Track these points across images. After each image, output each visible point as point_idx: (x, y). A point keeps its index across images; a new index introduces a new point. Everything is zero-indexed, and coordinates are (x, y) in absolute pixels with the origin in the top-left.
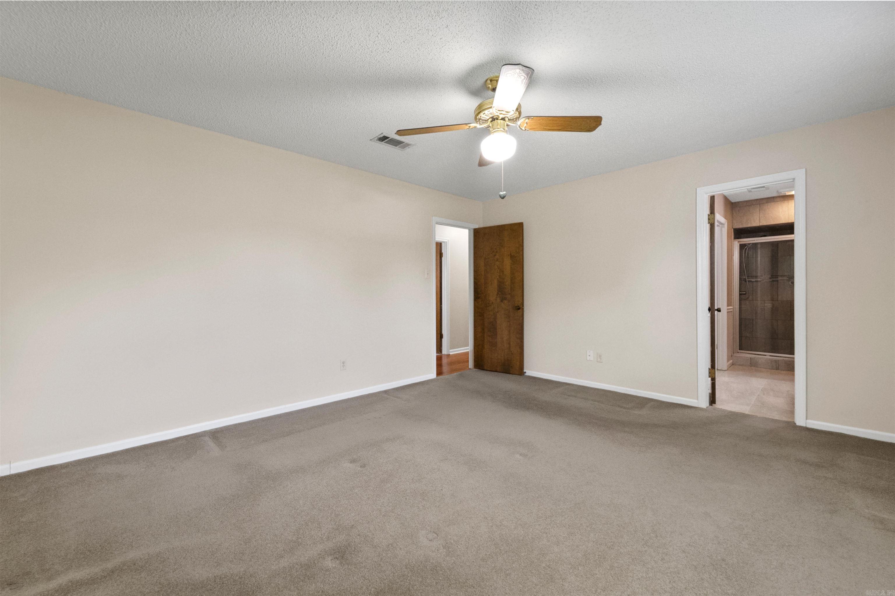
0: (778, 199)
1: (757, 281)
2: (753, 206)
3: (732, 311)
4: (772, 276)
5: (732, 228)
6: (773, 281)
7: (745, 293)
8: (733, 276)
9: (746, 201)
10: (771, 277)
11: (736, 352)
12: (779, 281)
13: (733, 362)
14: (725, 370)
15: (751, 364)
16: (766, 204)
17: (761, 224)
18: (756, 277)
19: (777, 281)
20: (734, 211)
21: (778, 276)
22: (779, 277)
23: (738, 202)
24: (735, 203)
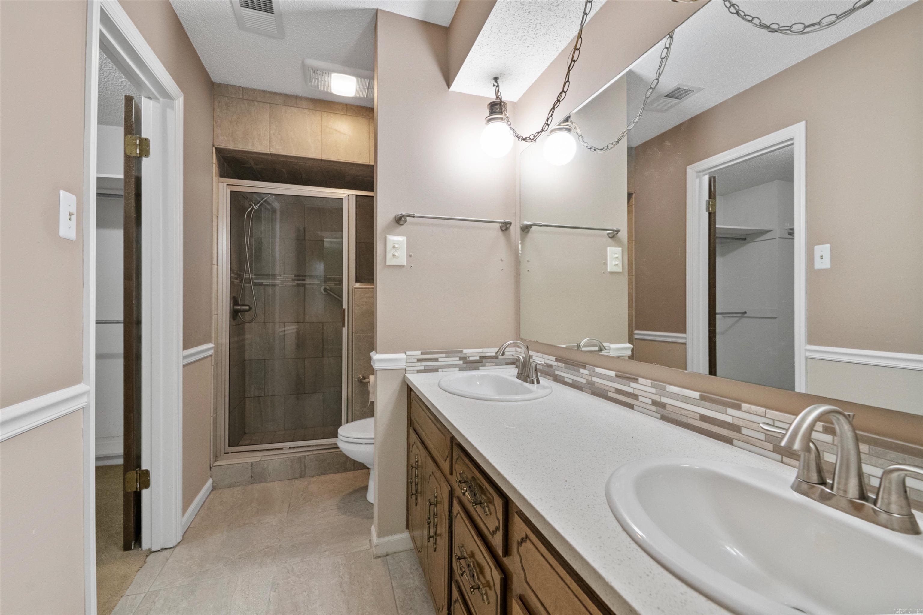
0: (304, 104)
1: (274, 285)
2: (256, 103)
3: (211, 355)
4: (295, 276)
5: (213, 145)
6: (298, 285)
7: (247, 308)
8: (215, 267)
9: (243, 88)
10: (295, 278)
11: (222, 454)
12: (307, 286)
13: (213, 482)
14: (174, 547)
15: (252, 477)
16: (283, 108)
17: (273, 151)
18: (274, 276)
19: (304, 285)
20: (216, 104)
21: (305, 276)
22: (306, 278)
23: (227, 86)
24: (219, 85)
